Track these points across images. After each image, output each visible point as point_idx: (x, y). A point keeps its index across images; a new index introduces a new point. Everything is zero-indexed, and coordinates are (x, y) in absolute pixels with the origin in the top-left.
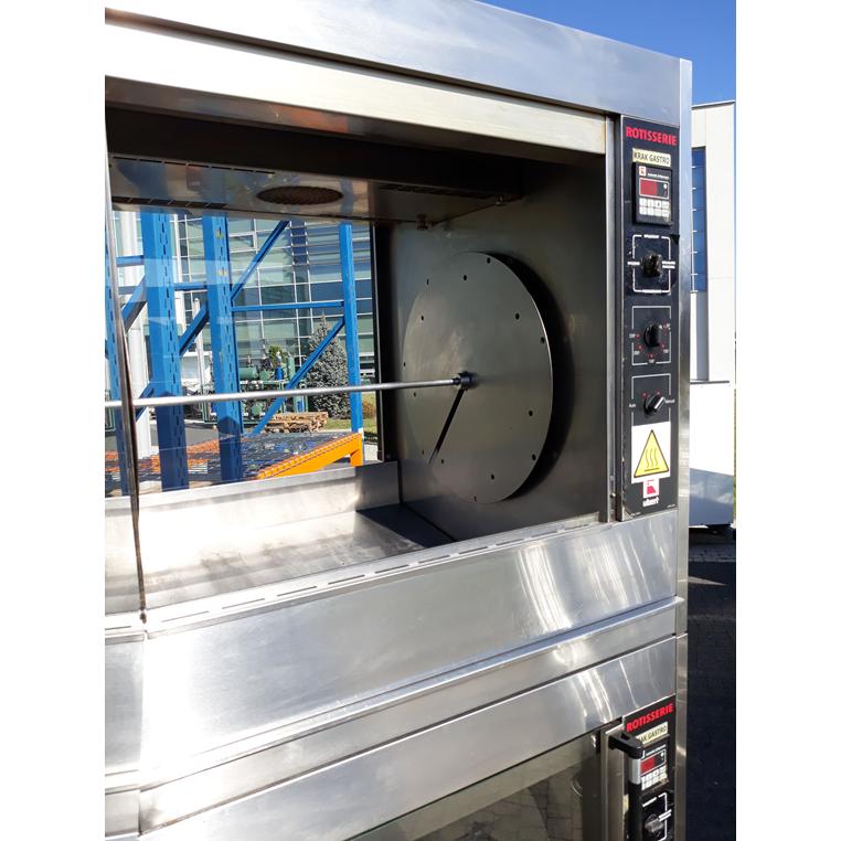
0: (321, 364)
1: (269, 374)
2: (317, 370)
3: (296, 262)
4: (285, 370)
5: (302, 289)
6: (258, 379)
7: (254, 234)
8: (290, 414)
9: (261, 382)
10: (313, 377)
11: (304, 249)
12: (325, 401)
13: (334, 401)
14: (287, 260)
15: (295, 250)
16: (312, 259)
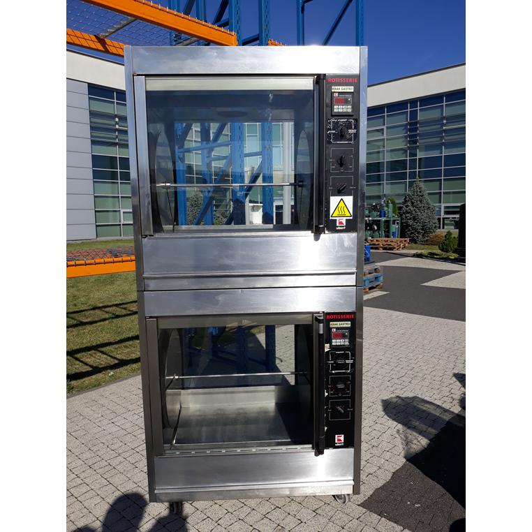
0: (412, 209)
1: (375, 213)
2: (409, 213)
3: (410, 144)
4: (386, 212)
5: (413, 162)
6: (369, 217)
7: (385, 127)
8: (386, 239)
9: (371, 219)
10: (406, 217)
11: (416, 136)
12: (412, 233)
13: (419, 233)
14: (404, 143)
15: (410, 136)
16: (421, 142)
